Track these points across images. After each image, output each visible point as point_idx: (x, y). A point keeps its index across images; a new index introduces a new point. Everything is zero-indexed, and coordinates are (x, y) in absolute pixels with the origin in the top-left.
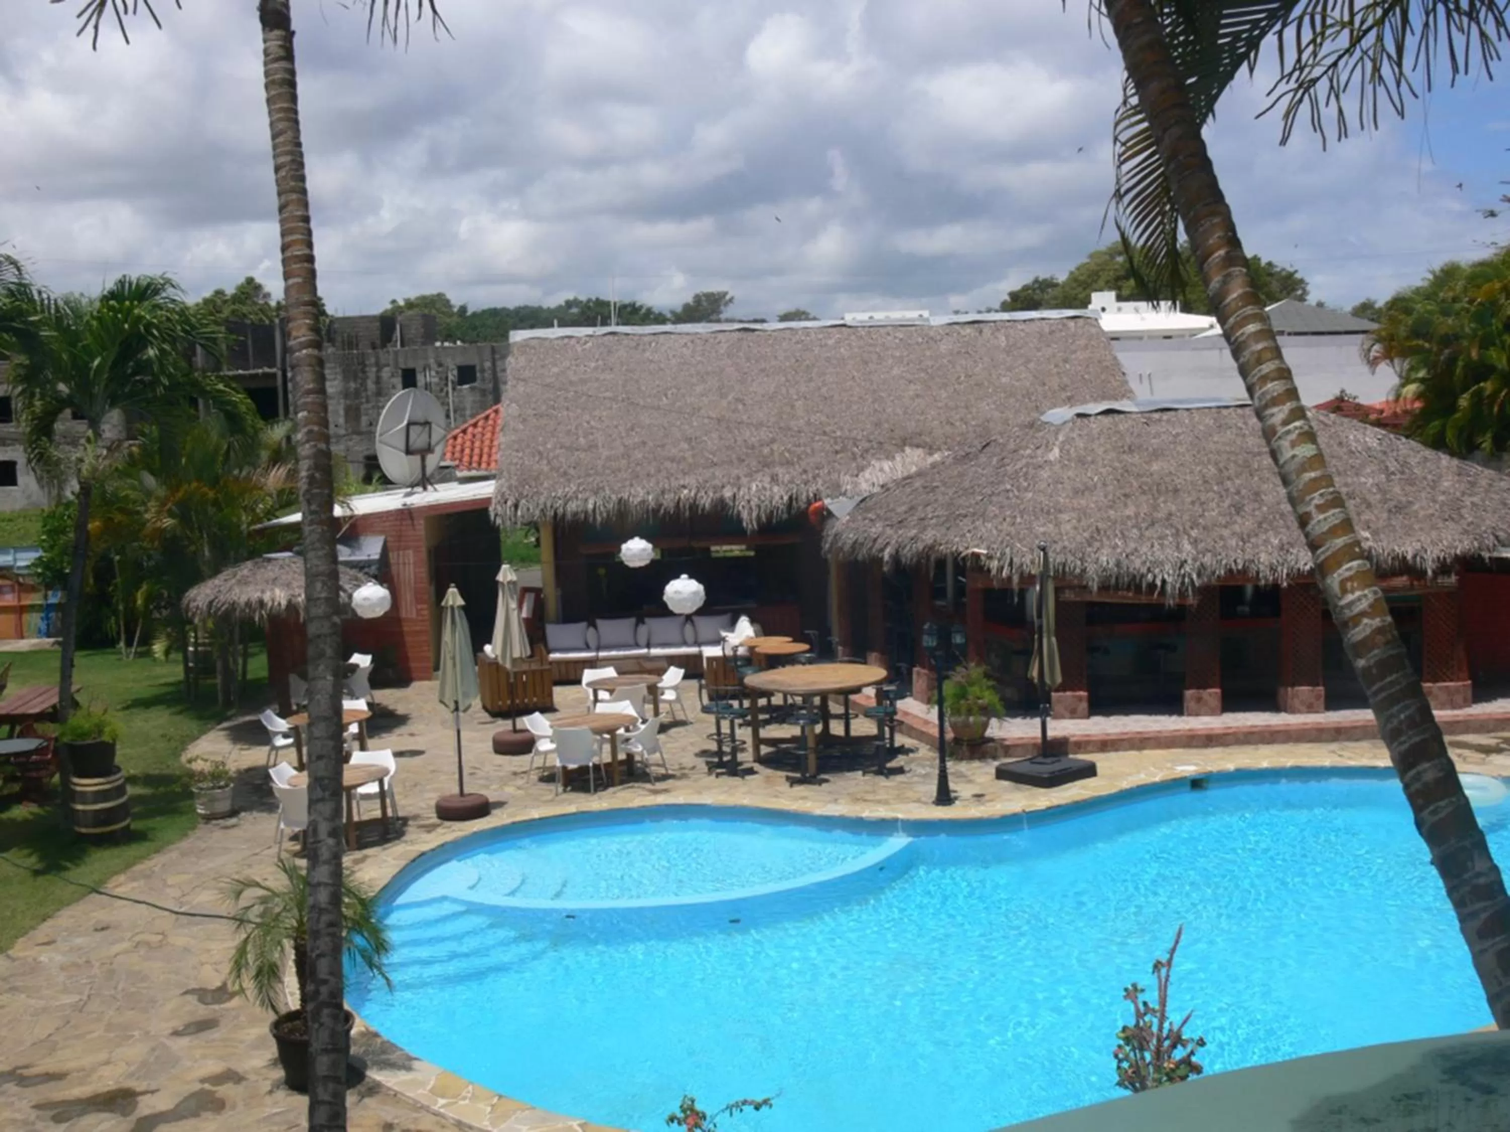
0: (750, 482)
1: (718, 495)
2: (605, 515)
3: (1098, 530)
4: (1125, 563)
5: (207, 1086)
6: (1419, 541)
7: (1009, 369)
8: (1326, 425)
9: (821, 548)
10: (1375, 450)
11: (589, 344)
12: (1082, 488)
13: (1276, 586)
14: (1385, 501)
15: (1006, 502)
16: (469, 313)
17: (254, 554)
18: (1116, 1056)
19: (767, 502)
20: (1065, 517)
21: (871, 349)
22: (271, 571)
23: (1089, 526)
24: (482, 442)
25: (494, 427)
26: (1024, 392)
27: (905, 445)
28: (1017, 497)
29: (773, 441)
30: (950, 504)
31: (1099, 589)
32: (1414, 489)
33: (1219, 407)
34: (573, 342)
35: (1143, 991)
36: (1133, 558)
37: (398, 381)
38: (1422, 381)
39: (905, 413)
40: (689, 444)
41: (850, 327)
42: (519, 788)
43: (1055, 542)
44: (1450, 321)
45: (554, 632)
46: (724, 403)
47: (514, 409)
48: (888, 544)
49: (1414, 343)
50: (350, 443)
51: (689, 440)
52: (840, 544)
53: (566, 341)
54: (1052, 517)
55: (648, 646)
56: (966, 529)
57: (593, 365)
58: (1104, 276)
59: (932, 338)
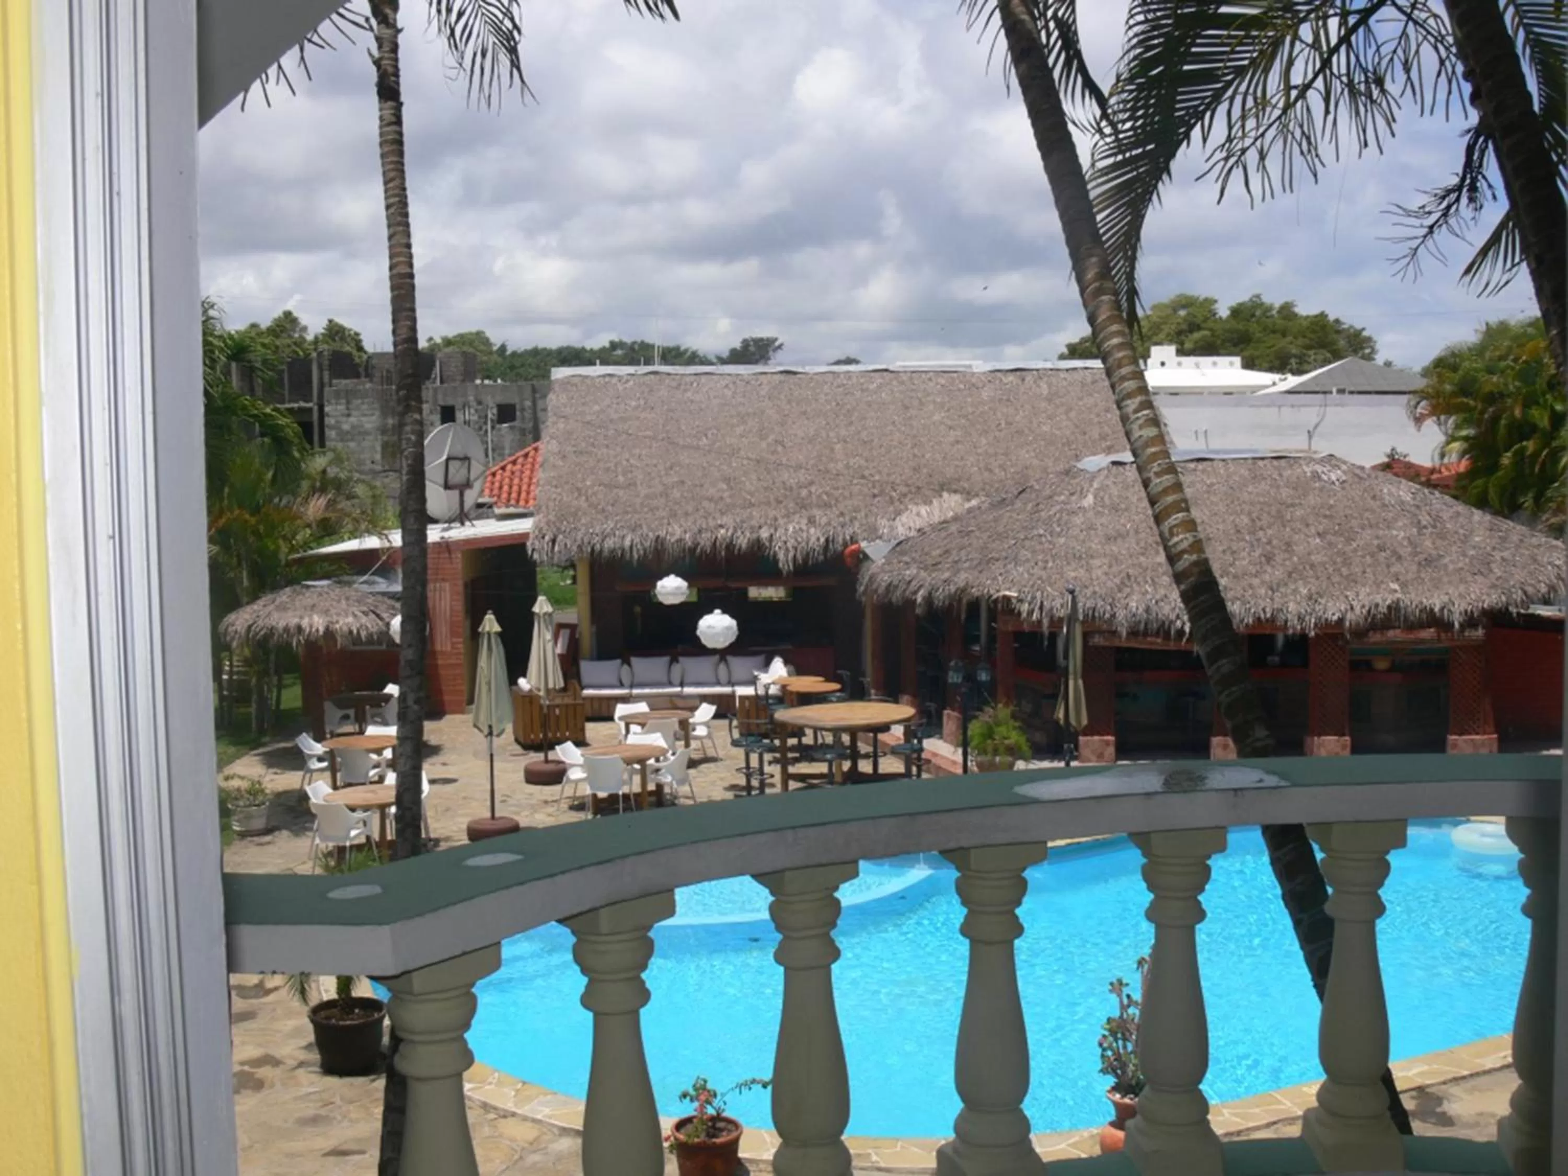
0: (786, 524)
1: (755, 536)
2: (642, 552)
3: (1129, 576)
4: (1154, 609)
5: (246, 1068)
6: (1447, 594)
7: (1050, 418)
8: (1361, 478)
9: (855, 590)
10: (1408, 503)
11: (631, 383)
12: (1114, 534)
13: (1303, 636)
14: (1415, 554)
15: (1038, 547)
16: (508, 352)
17: (291, 581)
18: (1101, 1045)
19: (803, 544)
20: (1096, 562)
21: (913, 394)
22: (309, 598)
23: (1120, 572)
24: (521, 480)
25: (533, 465)
26: (1065, 440)
27: (943, 490)
28: (1050, 542)
29: (812, 483)
30: (984, 548)
31: (1128, 634)
32: (1445, 543)
33: (1254, 459)
34: (614, 380)
35: (1127, 985)
36: (1162, 604)
37: (437, 418)
38: (1466, 439)
39: (944, 458)
40: (728, 484)
41: (892, 372)
42: (550, 815)
43: (1086, 587)
44: (1495, 379)
45: (588, 668)
46: (764, 445)
47: (554, 446)
48: (921, 586)
49: (1459, 400)
50: (386, 480)
51: (727, 480)
52: (874, 586)
53: (607, 379)
54: (1083, 562)
55: (682, 685)
56: (998, 572)
57: (634, 403)
58: (1166, 329)
59: (974, 385)
